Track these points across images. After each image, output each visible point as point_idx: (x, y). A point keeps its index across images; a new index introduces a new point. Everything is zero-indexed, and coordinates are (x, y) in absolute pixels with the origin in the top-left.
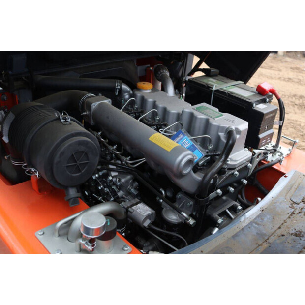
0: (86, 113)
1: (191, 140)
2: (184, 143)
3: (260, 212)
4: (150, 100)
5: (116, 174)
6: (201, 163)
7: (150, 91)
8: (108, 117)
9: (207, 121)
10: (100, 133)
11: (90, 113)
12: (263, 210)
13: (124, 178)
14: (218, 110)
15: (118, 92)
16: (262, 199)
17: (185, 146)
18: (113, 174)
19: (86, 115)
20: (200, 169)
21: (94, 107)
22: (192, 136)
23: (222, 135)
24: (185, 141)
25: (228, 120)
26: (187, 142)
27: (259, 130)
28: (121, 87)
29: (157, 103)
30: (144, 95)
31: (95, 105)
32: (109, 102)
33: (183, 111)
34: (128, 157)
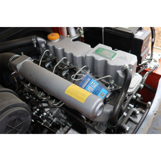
0: (14, 73)
1: (97, 81)
2: (92, 85)
3: (154, 116)
4: (60, 49)
5: (49, 109)
6: (108, 97)
7: (58, 40)
8: (31, 75)
9: (106, 62)
10: (29, 85)
11: (18, 72)
12: (155, 114)
13: (55, 110)
14: (111, 48)
15: (36, 45)
16: (152, 102)
17: (94, 87)
18: (46, 110)
19: (15, 74)
20: (108, 101)
21: (19, 68)
22: (97, 78)
23: (120, 72)
24: (92, 83)
25: (121, 58)
26: (94, 84)
27: (141, 52)
28: (37, 41)
29: (65, 51)
30: (54, 45)
31: (19, 66)
32: (30, 59)
33: (86, 56)
34: (54, 100)
